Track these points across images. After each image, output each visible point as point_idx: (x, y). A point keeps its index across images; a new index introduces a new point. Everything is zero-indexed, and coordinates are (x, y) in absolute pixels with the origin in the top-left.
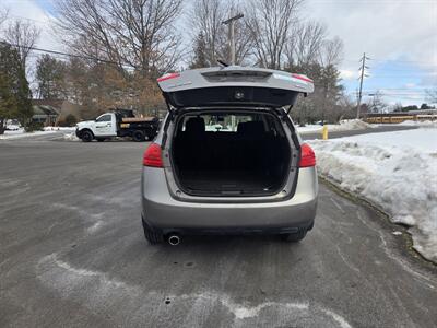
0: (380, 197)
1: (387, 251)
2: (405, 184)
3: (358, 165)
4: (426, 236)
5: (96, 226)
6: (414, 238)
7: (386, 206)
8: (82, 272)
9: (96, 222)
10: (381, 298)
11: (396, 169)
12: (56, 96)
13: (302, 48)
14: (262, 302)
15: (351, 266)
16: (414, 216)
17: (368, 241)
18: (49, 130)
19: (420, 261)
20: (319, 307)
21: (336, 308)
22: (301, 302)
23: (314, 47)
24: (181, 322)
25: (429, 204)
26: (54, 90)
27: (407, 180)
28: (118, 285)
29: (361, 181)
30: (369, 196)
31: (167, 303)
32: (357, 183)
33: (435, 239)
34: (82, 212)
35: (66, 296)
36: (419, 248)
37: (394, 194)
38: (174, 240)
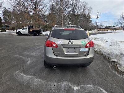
0: (107, 53)
1: (111, 69)
2: (114, 50)
3: (99, 44)
4: (121, 65)
5: (29, 62)
6: (118, 66)
7: (108, 56)
8: (28, 76)
9: (28, 61)
10: (112, 83)
11: (110, 46)
12: (9, 21)
13: (81, 9)
14: (81, 85)
15: (102, 74)
16: (117, 59)
17: (105, 66)
18: (7, 31)
19: (120, 72)
20: (96, 86)
21: (101, 86)
22: (91, 85)
23: (84, 9)
24: (59, 91)
25: (121, 56)
26: (8, 19)
27: (114, 49)
28: (39, 80)
29: (101, 48)
30: (103, 53)
31: (54, 85)
32: (99, 49)
33: (123, 66)
34: (24, 58)
35: (25, 84)
36: (120, 68)
37: (111, 53)
38: (55, 68)
